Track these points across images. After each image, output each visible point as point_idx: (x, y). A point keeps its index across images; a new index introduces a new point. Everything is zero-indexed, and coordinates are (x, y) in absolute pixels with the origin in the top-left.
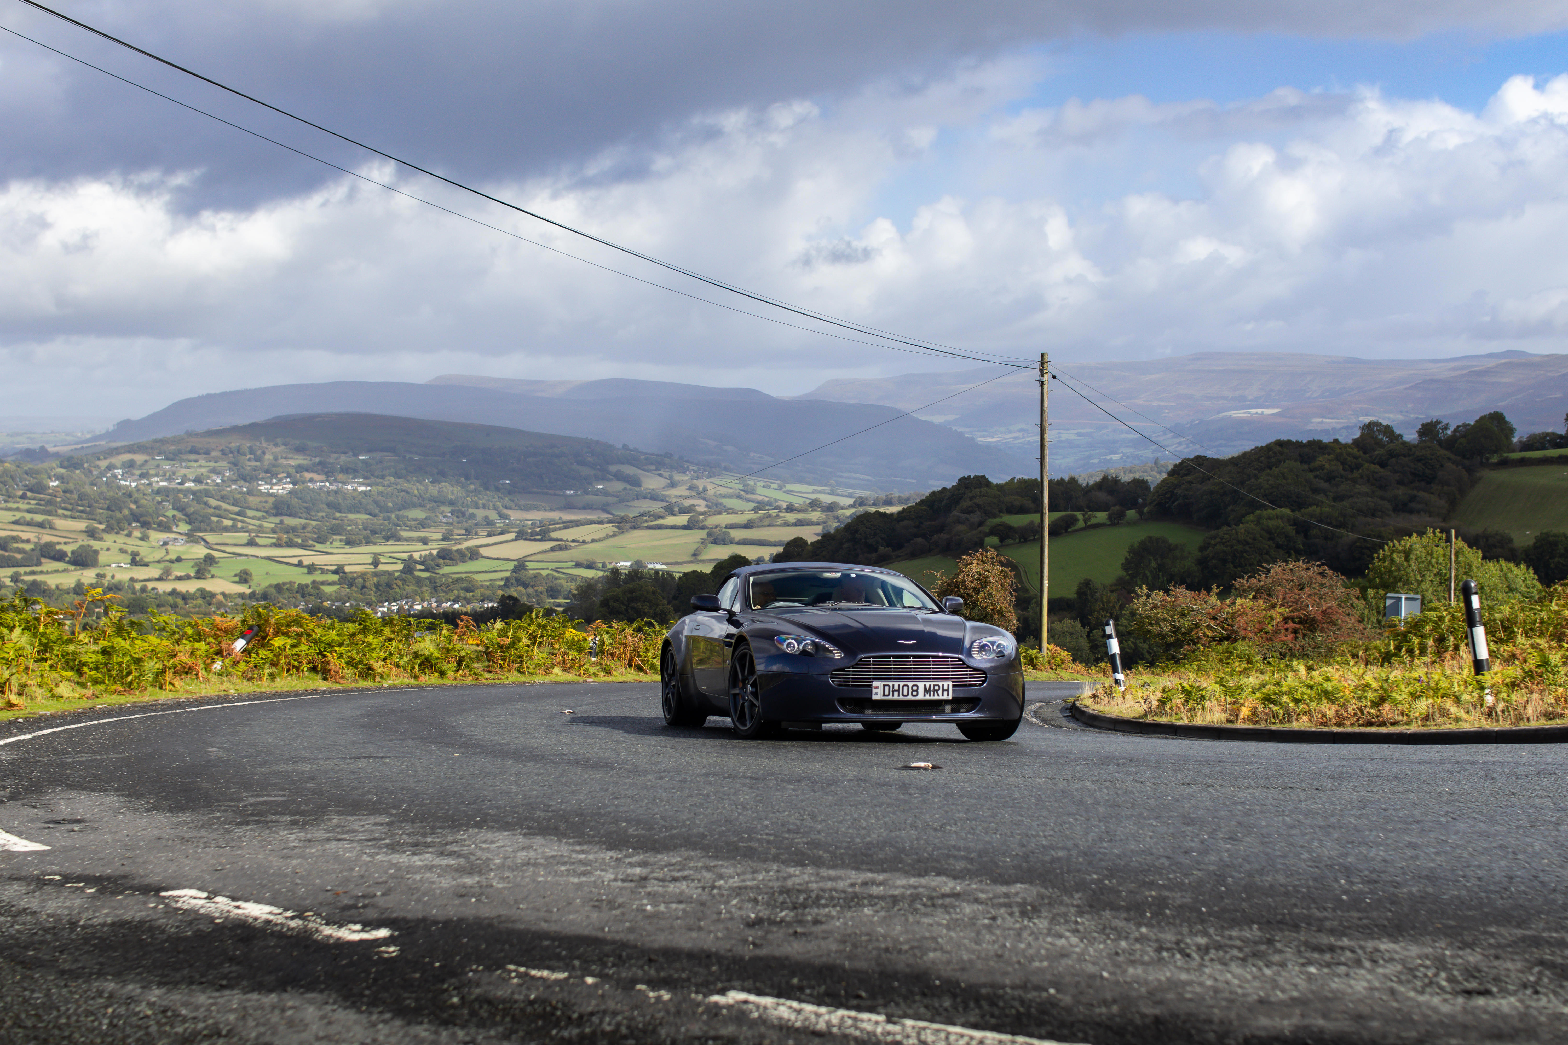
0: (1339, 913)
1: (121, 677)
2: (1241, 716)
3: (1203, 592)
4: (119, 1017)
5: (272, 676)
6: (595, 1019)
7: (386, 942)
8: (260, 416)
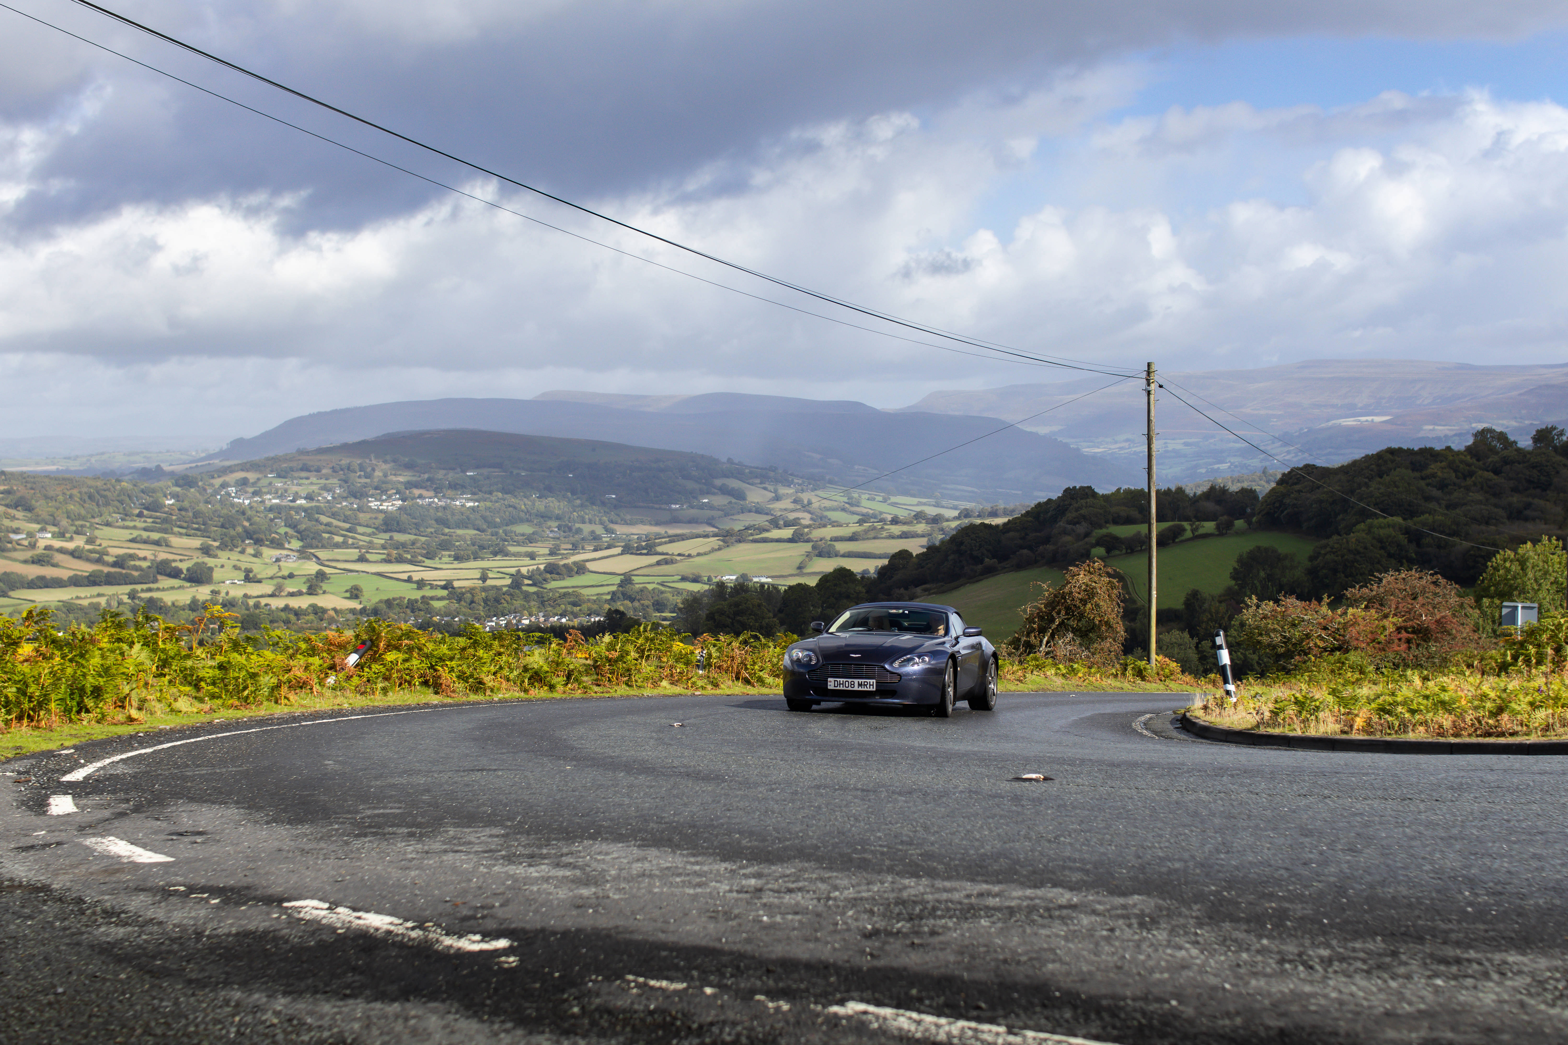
0: (1464, 924)
1: (238, 691)
2: (1356, 727)
3: (1314, 602)
4: (246, 1025)
5: (385, 690)
6: (715, 1030)
7: (506, 952)
8: (370, 433)
